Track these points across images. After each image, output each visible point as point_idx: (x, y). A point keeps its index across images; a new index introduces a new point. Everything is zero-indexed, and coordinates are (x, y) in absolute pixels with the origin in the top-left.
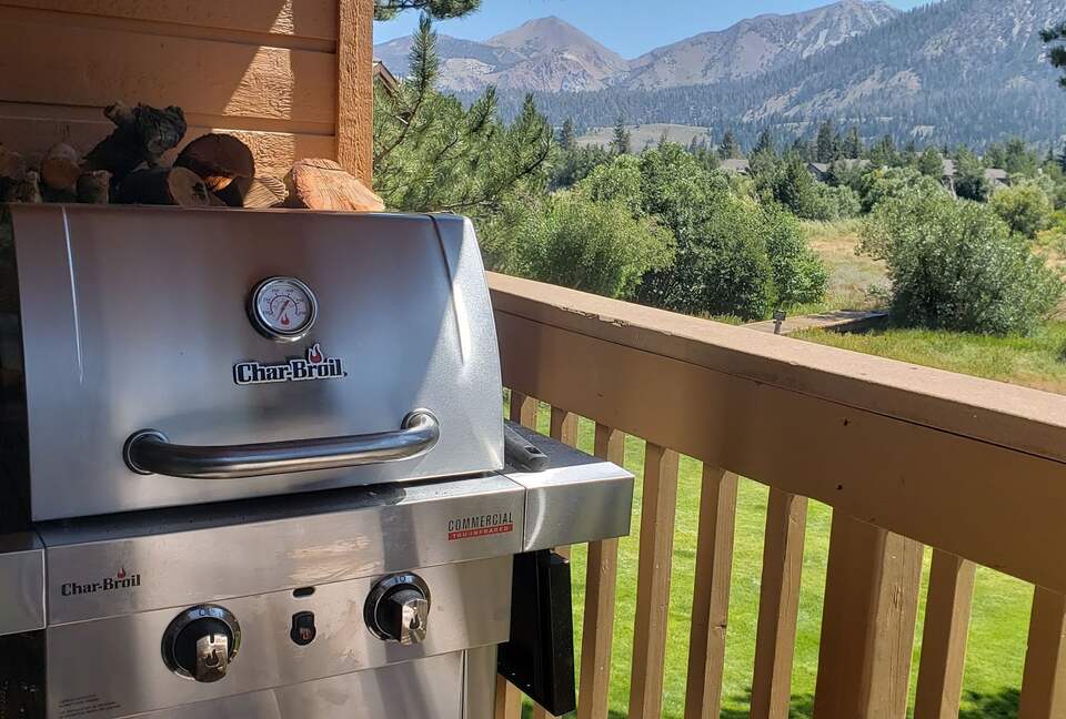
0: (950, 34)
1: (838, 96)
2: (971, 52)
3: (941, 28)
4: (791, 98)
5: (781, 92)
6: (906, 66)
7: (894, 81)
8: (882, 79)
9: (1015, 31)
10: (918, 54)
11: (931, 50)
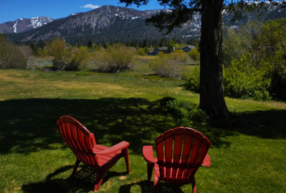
0: (65, 24)
1: (43, 36)
2: (70, 28)
3: (63, 23)
4: (32, 37)
5: (30, 35)
6: (57, 31)
7: (55, 34)
8: (52, 33)
9: (77, 24)
10: (59, 28)
11: (61, 28)
